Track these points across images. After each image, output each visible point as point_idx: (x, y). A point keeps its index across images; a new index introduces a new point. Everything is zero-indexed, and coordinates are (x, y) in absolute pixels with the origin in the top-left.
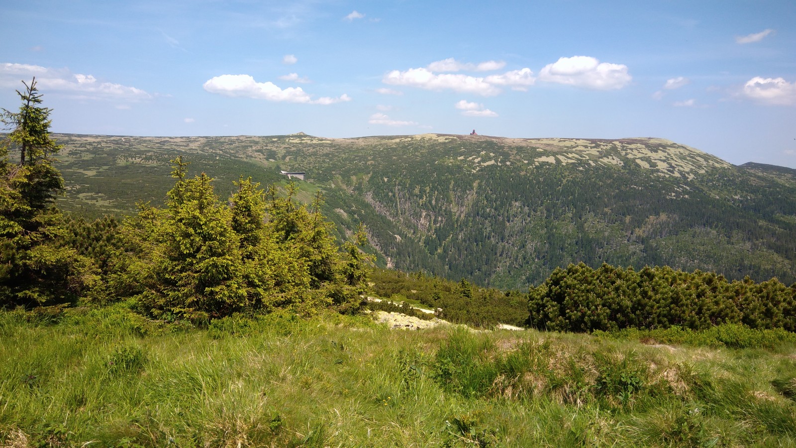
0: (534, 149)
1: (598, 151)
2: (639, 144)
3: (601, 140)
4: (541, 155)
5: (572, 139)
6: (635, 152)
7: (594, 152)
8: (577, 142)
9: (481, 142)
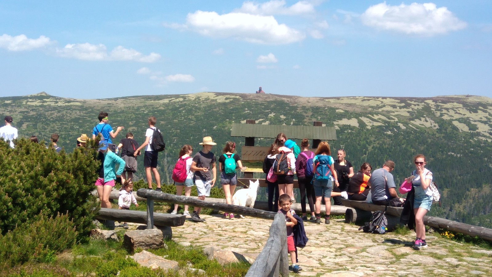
0: (333, 110)
1: (408, 112)
2: (455, 104)
3: (411, 99)
4: (341, 117)
5: (378, 98)
6: (452, 113)
7: (404, 113)
8: (384, 100)
9: (269, 102)
